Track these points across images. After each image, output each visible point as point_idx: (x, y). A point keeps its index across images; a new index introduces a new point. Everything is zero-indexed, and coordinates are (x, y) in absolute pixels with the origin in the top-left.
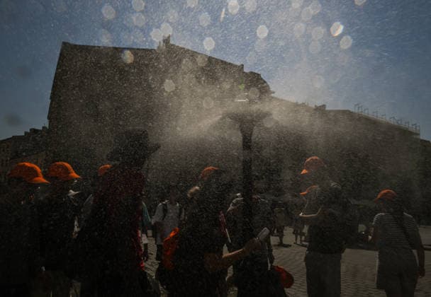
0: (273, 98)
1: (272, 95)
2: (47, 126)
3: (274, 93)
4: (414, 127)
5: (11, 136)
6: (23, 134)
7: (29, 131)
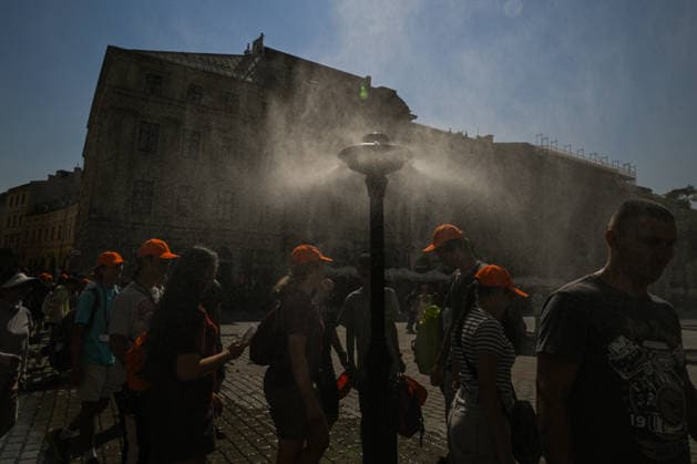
0: (414, 124)
1: (414, 121)
2: (81, 166)
3: (415, 117)
4: (627, 167)
5: (28, 182)
6: (46, 179)
7: (54, 174)
